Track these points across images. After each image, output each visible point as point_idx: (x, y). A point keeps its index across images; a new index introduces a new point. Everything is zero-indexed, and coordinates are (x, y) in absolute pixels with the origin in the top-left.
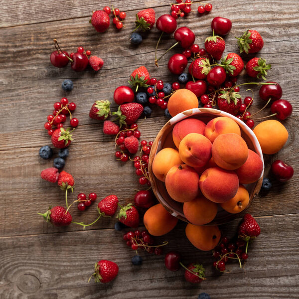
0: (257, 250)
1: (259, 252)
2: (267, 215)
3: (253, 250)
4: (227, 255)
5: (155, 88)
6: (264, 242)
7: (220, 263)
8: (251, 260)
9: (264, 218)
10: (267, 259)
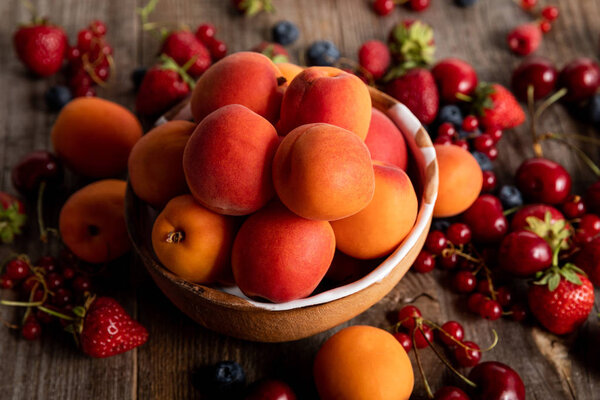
0: (44, 364)
1: (39, 369)
2: (141, 391)
3: (45, 356)
4: (41, 285)
5: (477, 133)
6: (64, 383)
7: (24, 265)
8: (20, 351)
9: (131, 381)
10: (16, 390)
